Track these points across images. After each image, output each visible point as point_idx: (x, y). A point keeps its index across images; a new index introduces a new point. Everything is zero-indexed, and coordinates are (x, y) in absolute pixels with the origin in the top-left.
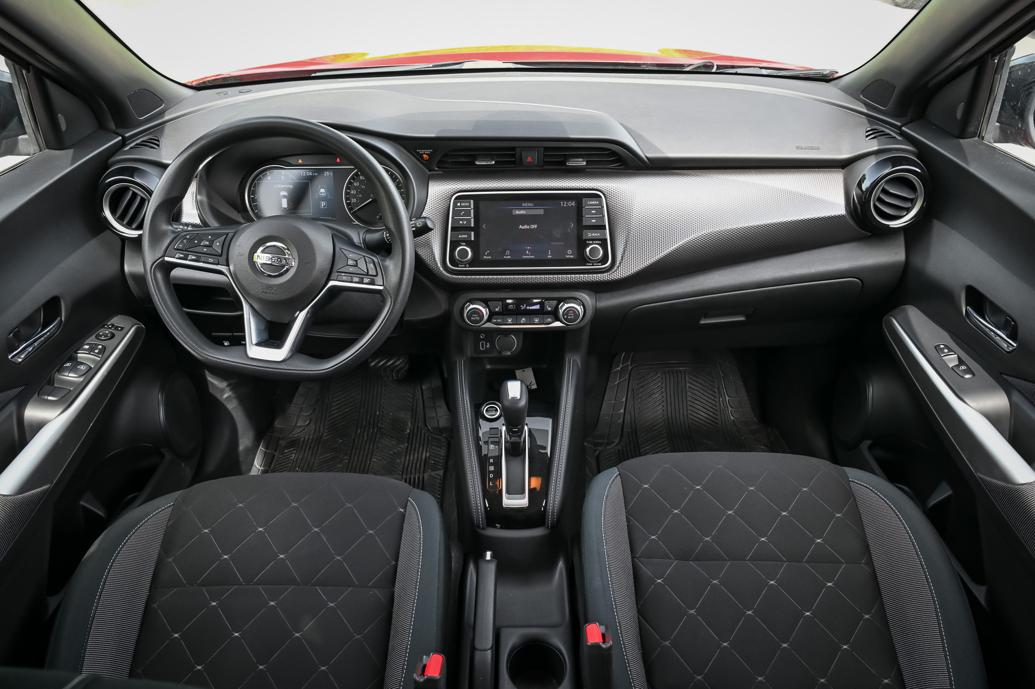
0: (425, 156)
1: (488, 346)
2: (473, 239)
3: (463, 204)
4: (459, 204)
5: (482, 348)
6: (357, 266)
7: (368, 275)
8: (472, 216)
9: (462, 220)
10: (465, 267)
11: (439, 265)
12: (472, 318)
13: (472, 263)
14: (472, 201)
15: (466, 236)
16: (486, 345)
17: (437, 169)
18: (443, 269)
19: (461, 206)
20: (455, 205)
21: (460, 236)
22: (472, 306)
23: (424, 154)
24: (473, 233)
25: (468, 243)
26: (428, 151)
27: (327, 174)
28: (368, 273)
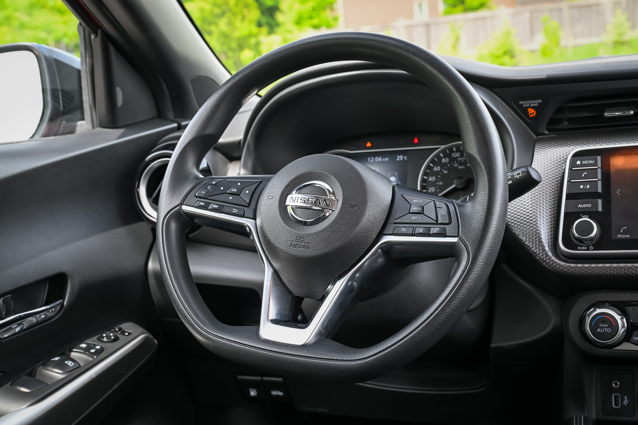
0: (531, 111)
1: (626, 402)
2: (600, 209)
3: (586, 162)
4: (579, 162)
5: (615, 405)
6: (423, 214)
7: (437, 224)
8: (599, 177)
9: (584, 183)
10: (588, 249)
11: (547, 249)
12: (599, 330)
13: (598, 244)
14: (599, 158)
15: (589, 205)
16: (623, 400)
17: (546, 132)
18: (553, 254)
19: (581, 165)
20: (573, 164)
21: (579, 206)
22: (599, 311)
23: (530, 107)
24: (600, 201)
25: (592, 214)
26: (536, 103)
27: (400, 158)
28: (437, 221)
